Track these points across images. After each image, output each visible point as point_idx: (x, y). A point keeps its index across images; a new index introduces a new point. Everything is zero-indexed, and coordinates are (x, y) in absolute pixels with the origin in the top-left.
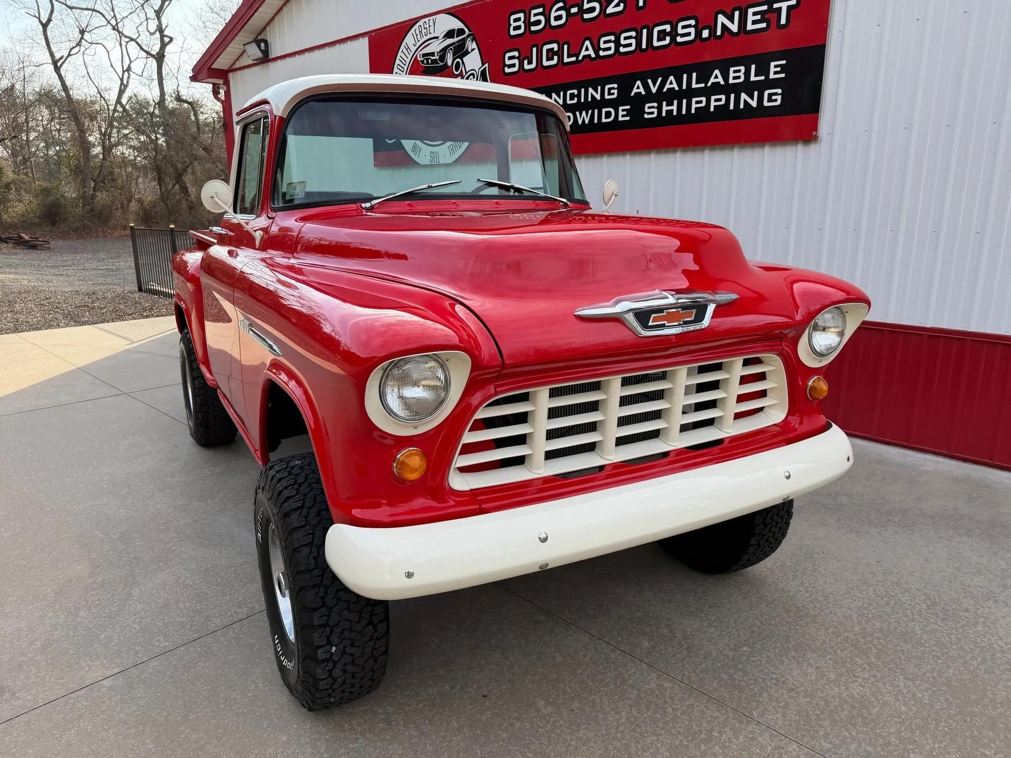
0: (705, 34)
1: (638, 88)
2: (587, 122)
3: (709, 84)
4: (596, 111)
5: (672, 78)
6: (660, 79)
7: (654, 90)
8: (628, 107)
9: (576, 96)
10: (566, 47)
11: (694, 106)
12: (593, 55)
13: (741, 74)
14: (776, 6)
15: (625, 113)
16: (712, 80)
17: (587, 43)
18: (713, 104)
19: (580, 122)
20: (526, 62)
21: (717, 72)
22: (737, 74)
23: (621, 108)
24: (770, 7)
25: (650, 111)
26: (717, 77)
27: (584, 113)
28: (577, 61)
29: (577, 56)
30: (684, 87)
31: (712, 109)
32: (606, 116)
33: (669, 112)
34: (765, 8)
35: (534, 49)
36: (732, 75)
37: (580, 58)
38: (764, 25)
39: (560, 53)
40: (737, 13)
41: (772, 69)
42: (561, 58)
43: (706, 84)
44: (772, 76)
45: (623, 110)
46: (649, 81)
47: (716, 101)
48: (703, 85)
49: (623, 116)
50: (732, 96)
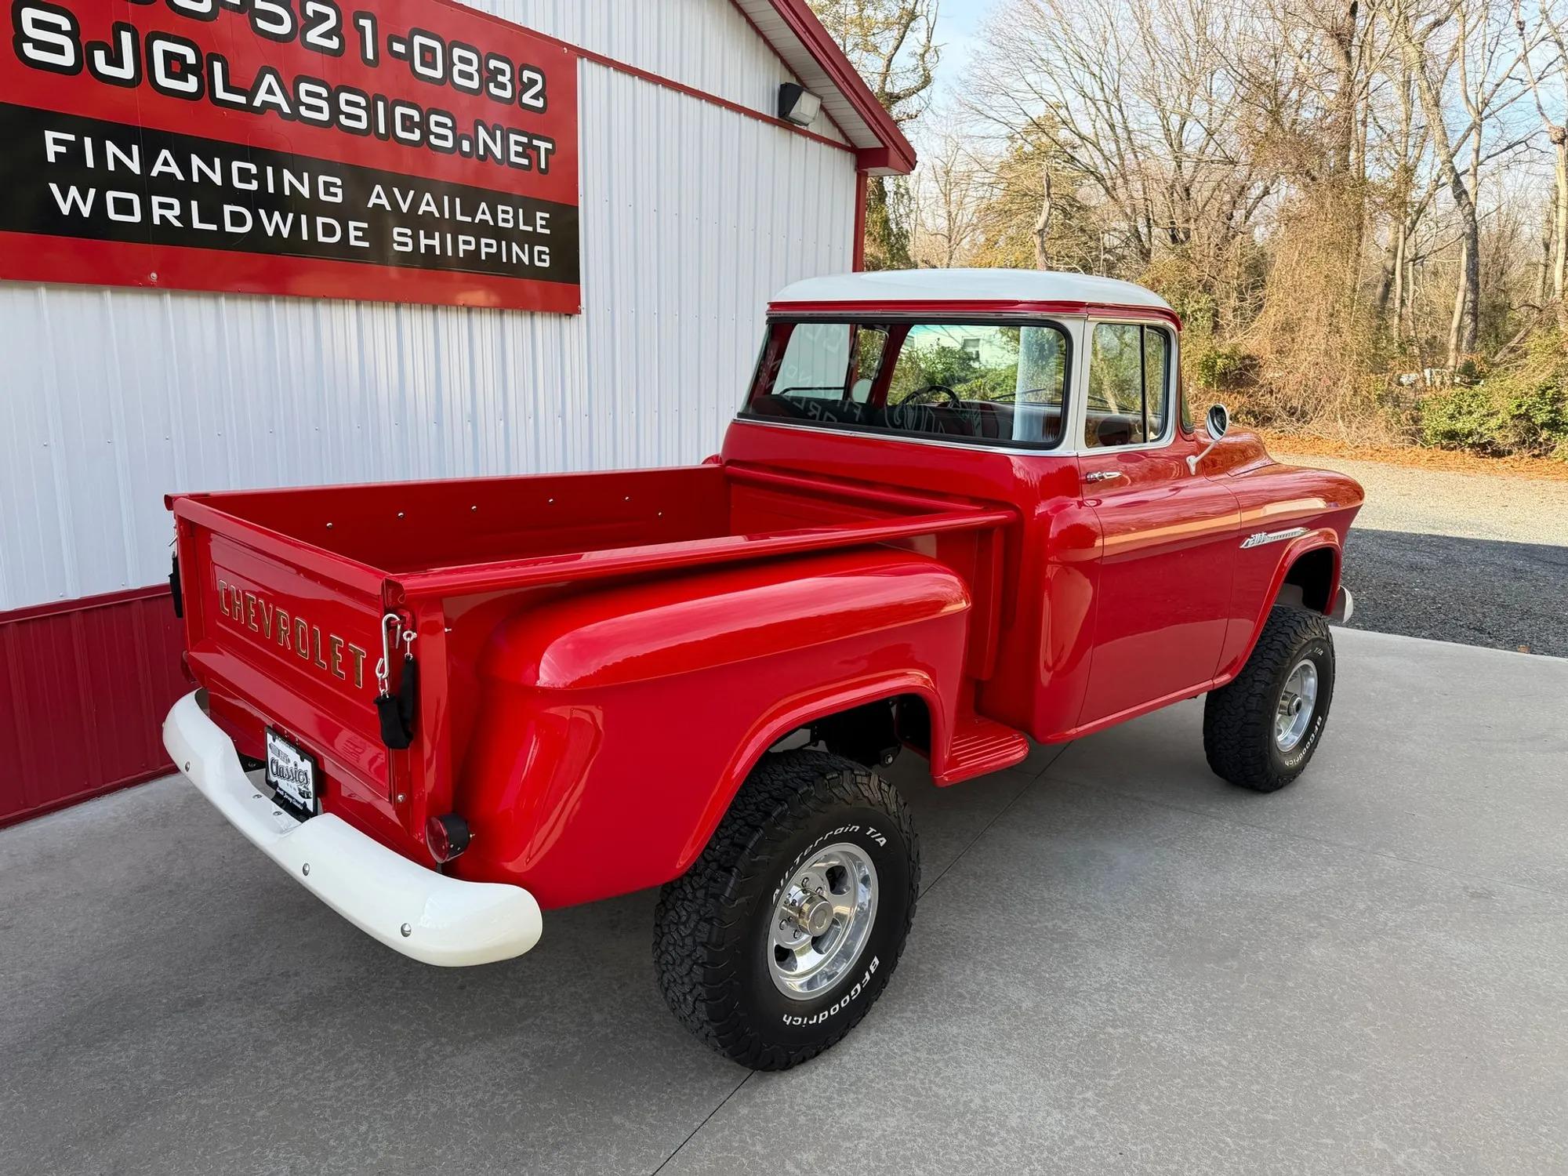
0: (466, 146)
1: (378, 197)
2: (285, 233)
3: (477, 221)
4: (304, 218)
5: (428, 196)
6: (412, 193)
7: (405, 208)
8: (365, 225)
9: (255, 177)
10: (217, 67)
11: (462, 247)
12: (286, 109)
13: (510, 217)
14: (535, 142)
15: (360, 234)
16: (479, 216)
17: (269, 79)
18: (484, 250)
19: (270, 231)
20: (99, 56)
21: (483, 205)
22: (506, 216)
23: (352, 224)
24: (530, 141)
25: (401, 239)
26: (483, 214)
27: (277, 216)
28: (249, 107)
29: (251, 95)
30: (447, 216)
31: (483, 257)
32: (324, 231)
33: (430, 248)
34: (525, 140)
35: (126, 38)
36: (501, 216)
37: (257, 103)
38: (525, 162)
39: (204, 72)
40: (498, 133)
41: (539, 222)
42: (206, 84)
43: (474, 219)
44: (539, 230)
45: (356, 229)
46: (396, 190)
47: (488, 247)
48: (469, 219)
49: (357, 238)
50: (504, 243)
